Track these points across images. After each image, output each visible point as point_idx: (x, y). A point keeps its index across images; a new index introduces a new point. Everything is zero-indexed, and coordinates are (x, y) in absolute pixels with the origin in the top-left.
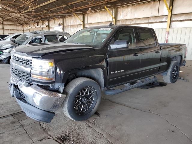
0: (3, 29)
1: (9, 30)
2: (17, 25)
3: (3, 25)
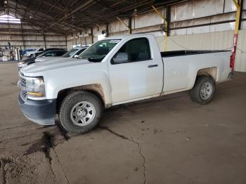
0: (45, 41)
2: (59, 36)
3: (45, 36)
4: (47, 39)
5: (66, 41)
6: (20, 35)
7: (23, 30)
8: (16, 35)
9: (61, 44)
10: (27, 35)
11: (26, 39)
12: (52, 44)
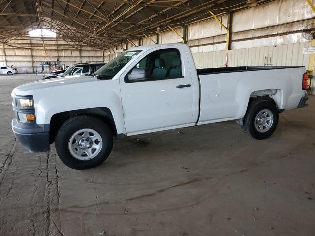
0: (81, 56)
1: (87, 57)
2: (96, 50)
3: (81, 51)
4: (84, 54)
5: (104, 57)
6: (55, 50)
7: (58, 45)
8: (51, 50)
9: (98, 60)
10: (62, 50)
11: (61, 54)
12: (88, 59)
